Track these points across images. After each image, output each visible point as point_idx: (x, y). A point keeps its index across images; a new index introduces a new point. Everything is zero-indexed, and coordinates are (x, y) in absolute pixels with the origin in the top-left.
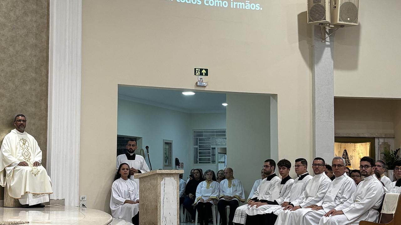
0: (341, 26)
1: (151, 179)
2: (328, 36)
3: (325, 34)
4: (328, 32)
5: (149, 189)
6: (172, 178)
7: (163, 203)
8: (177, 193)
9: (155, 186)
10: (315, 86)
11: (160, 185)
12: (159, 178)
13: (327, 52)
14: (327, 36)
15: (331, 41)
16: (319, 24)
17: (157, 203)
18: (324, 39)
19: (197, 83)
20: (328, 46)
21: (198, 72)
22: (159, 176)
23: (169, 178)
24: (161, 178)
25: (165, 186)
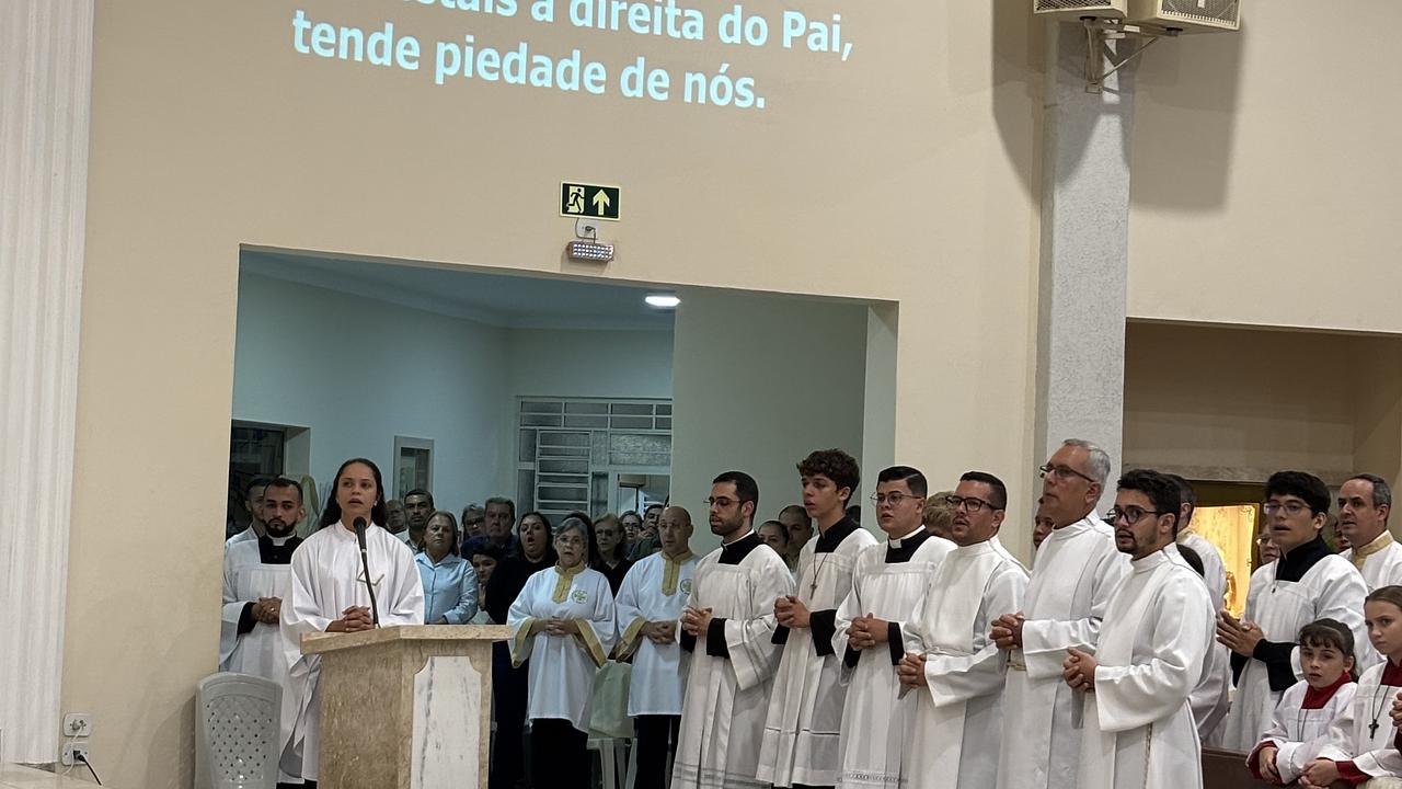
0: (1169, 29)
1: (371, 663)
2: (1112, 67)
3: (1102, 60)
4: (1114, 51)
5: (364, 702)
6: (464, 660)
7: (423, 766)
8: (481, 721)
9: (390, 694)
10: (1051, 274)
11: (410, 689)
12: (407, 658)
13: (1107, 133)
14: (1108, 66)
15: (1125, 88)
16: (1082, 18)
17: (396, 763)
18: (1096, 80)
19: (569, 248)
20: (1110, 109)
21: (576, 199)
22: (410, 650)
23: (450, 659)
24: (417, 658)
25: (433, 691)
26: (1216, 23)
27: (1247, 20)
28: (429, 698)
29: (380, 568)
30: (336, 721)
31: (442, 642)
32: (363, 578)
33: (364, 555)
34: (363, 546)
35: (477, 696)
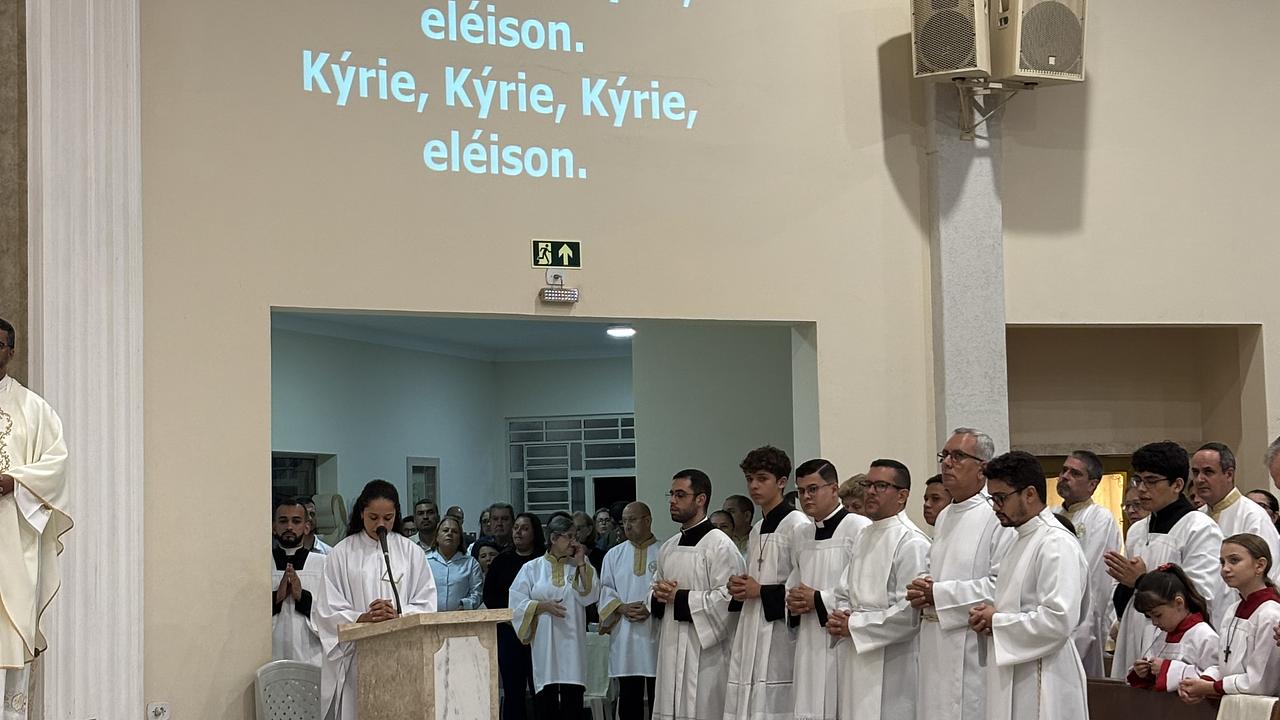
0: (1027, 84)
1: (398, 646)
2: (981, 118)
3: (972, 113)
4: (982, 105)
5: (394, 679)
6: (474, 640)
8: (491, 689)
9: (415, 671)
10: (941, 292)
11: (431, 666)
12: (427, 640)
13: (980, 173)
14: (978, 117)
15: (993, 135)
16: (954, 79)
18: (969, 129)
19: (541, 294)
20: (982, 153)
21: (544, 253)
22: (429, 634)
23: (462, 640)
24: (435, 639)
25: (449, 667)
26: (1065, 76)
27: (1090, 71)
28: (447, 672)
29: (400, 568)
30: (371, 696)
31: (455, 626)
32: (387, 577)
33: (387, 558)
34: (385, 550)
35: (486, 668)
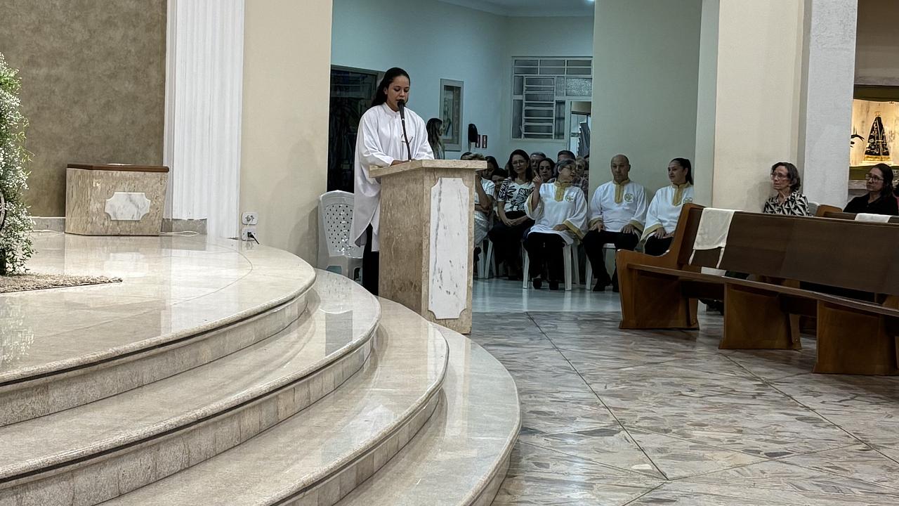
1: (407, 181)
5: (404, 203)
6: (459, 180)
7: (436, 239)
9: (418, 198)
11: (429, 195)
12: (427, 178)
17: (422, 237)
22: (428, 174)
23: (451, 180)
24: (432, 178)
25: (442, 197)
28: (440, 200)
30: (389, 214)
31: (446, 169)
34: (402, 117)
35: (467, 200)
